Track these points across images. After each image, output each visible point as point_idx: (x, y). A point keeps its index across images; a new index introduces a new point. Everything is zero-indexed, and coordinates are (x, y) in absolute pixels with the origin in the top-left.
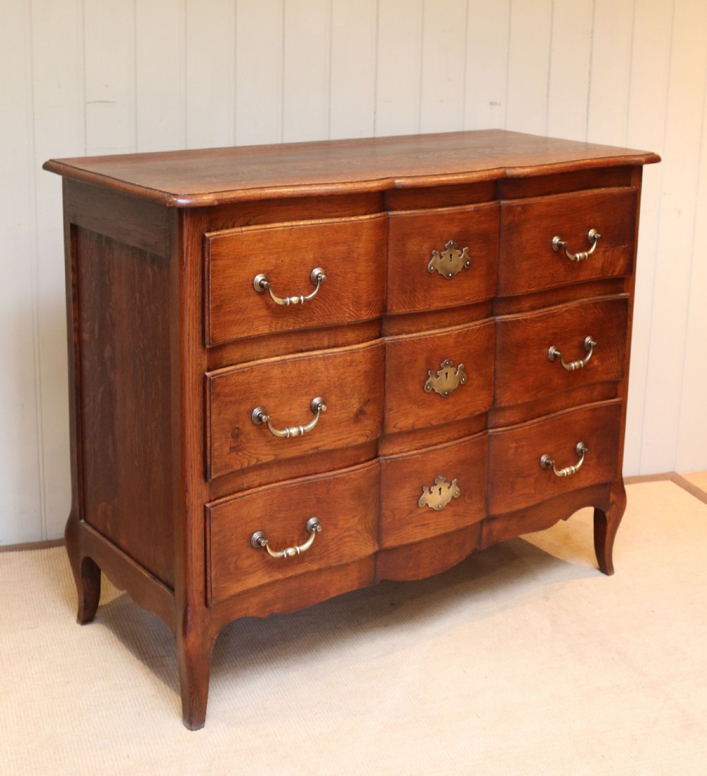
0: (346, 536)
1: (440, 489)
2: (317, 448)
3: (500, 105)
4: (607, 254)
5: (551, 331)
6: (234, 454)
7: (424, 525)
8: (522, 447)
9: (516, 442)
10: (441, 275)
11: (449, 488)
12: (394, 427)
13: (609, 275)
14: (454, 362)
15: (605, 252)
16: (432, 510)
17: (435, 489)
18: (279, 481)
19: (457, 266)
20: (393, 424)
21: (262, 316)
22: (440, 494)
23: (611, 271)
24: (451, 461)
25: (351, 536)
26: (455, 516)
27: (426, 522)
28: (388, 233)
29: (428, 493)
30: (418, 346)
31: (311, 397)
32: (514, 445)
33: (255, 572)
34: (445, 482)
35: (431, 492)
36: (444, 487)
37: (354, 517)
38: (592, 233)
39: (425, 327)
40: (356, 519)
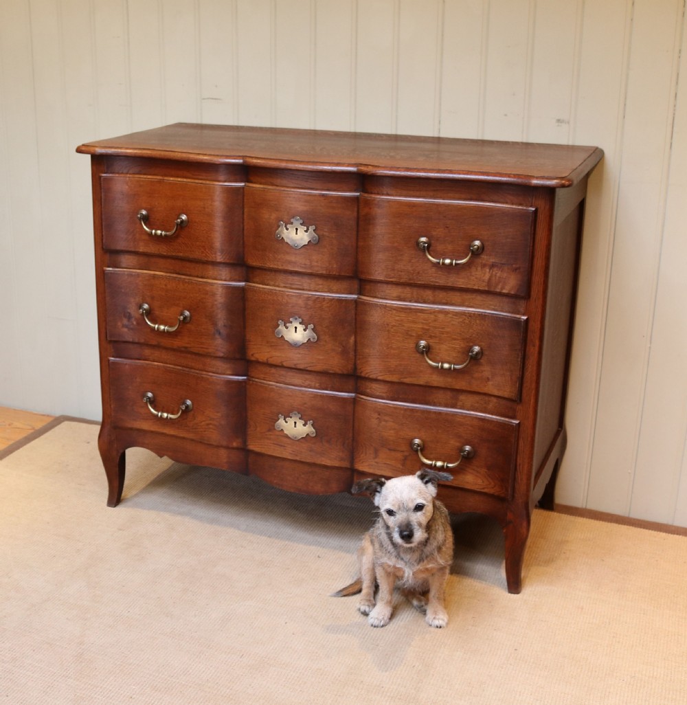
0: (211, 424)
1: (295, 423)
2: (186, 348)
3: (568, 123)
4: (495, 269)
5: (420, 326)
6: (125, 330)
7: (282, 446)
8: (386, 421)
9: (379, 415)
10: (287, 243)
11: (305, 425)
12: (252, 355)
13: (498, 290)
14: (303, 320)
15: (492, 266)
16: (287, 436)
17: (291, 421)
18: (167, 363)
19: (302, 239)
20: (252, 353)
21: (144, 240)
22: (295, 427)
23: (499, 287)
24: (305, 404)
25: (215, 425)
26: (310, 451)
27: (283, 444)
28: (243, 199)
29: (284, 421)
30: (269, 297)
31: (181, 309)
32: (376, 416)
33: (147, 419)
34: (300, 419)
35: (286, 422)
36: (300, 423)
37: (218, 412)
38: (477, 243)
39: (282, 285)
40: (219, 415)
